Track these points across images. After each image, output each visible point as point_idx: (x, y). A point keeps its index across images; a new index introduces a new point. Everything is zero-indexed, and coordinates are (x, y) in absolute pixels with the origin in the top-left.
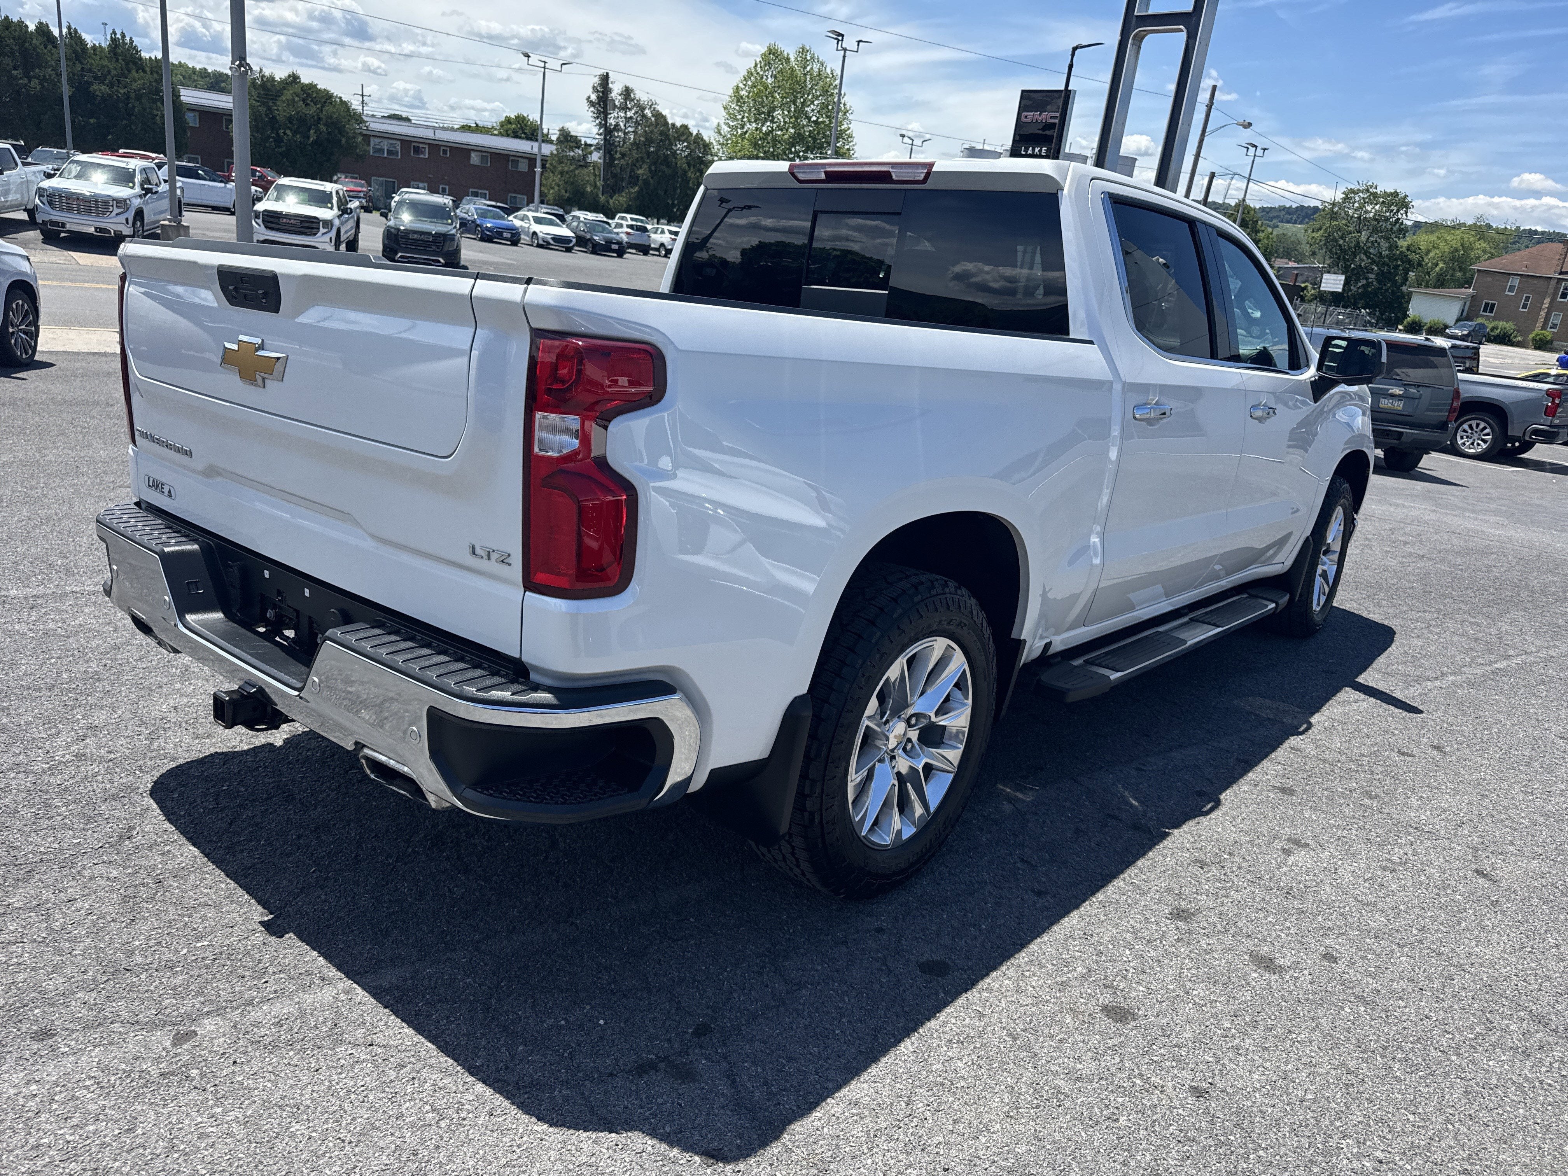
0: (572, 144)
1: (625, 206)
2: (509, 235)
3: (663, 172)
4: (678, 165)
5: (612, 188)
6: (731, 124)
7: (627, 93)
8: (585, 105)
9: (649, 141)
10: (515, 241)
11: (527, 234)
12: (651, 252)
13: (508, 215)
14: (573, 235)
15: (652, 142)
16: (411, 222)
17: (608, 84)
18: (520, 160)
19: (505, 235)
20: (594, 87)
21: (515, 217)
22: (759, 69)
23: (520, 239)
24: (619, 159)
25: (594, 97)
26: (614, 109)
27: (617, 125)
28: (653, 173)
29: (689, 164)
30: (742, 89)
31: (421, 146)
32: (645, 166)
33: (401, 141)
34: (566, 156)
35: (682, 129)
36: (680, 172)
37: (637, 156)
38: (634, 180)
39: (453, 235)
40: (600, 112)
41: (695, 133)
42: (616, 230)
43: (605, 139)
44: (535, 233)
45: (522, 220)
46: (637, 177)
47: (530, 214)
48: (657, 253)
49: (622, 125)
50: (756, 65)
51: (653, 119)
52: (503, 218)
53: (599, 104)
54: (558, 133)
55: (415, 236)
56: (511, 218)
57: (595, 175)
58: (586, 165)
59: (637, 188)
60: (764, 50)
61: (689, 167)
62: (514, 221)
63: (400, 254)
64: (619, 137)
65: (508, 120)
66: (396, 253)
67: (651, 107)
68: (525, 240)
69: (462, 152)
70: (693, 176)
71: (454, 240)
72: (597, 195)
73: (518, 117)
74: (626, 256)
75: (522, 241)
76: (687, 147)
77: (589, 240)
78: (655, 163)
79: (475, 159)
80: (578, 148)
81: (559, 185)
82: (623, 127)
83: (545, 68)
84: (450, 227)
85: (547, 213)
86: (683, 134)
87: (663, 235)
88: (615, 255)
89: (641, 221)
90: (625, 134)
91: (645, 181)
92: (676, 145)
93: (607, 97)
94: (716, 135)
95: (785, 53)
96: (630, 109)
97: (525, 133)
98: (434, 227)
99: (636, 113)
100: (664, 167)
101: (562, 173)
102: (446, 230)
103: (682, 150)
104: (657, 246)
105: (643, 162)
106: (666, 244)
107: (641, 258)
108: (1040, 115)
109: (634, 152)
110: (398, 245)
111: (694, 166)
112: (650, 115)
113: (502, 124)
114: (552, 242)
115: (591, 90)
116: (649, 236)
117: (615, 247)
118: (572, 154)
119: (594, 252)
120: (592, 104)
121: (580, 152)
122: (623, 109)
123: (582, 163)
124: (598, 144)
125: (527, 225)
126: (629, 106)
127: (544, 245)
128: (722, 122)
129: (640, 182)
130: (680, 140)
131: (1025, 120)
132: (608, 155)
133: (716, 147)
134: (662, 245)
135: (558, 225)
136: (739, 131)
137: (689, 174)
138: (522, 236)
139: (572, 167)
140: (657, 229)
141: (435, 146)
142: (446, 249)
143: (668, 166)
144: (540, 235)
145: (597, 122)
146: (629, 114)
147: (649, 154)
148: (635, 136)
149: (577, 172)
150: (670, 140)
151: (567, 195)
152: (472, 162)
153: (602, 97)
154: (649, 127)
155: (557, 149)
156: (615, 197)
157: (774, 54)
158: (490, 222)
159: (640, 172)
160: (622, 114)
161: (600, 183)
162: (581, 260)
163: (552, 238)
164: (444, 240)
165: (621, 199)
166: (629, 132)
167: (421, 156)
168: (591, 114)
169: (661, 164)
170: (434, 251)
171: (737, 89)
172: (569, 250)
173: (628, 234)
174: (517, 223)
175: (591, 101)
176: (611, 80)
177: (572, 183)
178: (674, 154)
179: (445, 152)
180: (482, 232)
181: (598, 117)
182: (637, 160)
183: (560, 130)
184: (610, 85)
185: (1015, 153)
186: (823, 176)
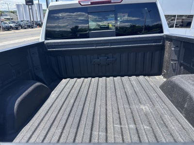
185: (26, 4)
186: (90, 3)
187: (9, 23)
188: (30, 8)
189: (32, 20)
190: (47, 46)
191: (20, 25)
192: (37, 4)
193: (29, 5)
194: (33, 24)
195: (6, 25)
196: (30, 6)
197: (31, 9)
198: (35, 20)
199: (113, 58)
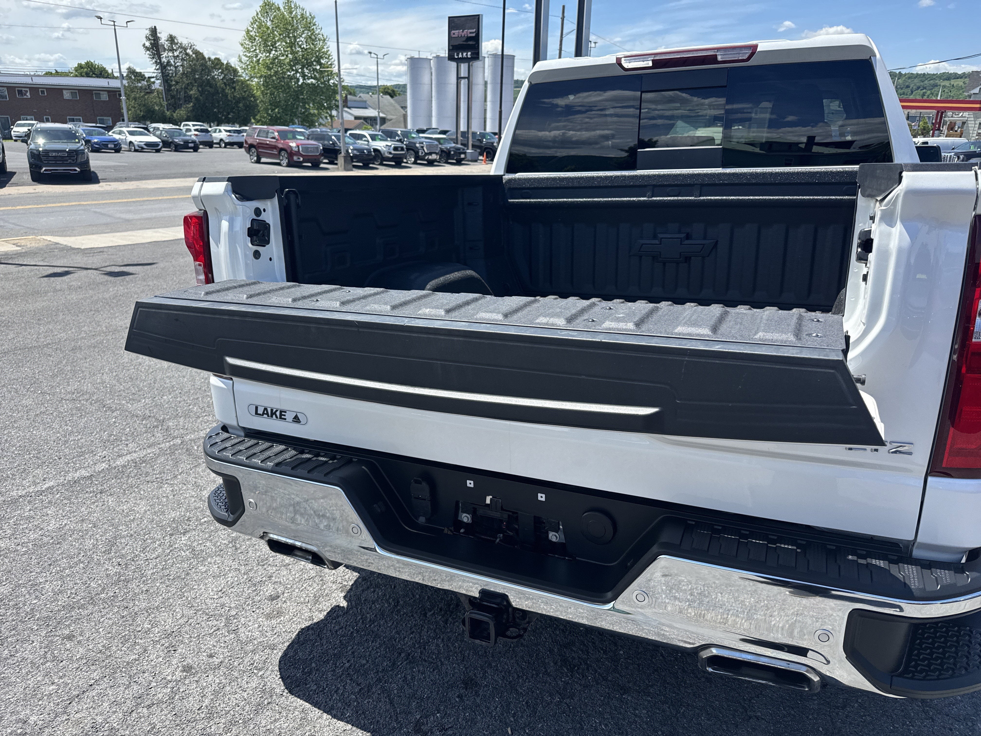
0: (138, 78)
1: (185, 117)
2: (113, 146)
3: (209, 91)
4: (218, 85)
5: (173, 106)
6: (248, 55)
7: (172, 39)
8: (143, 50)
9: (194, 71)
10: (117, 149)
11: (125, 143)
12: (215, 146)
13: (108, 132)
14: (159, 140)
15: (197, 72)
16: (44, 144)
17: (156, 34)
18: (101, 92)
19: (109, 146)
20: (146, 37)
21: (113, 133)
22: (259, 16)
23: (121, 148)
24: (175, 85)
25: (148, 44)
26: (164, 51)
27: (168, 62)
28: (202, 93)
29: (225, 83)
30: (251, 31)
31: (23, 89)
32: (195, 88)
33: (7, 87)
34: (136, 87)
35: (216, 61)
36: (220, 90)
37: (187, 82)
38: (188, 99)
39: (83, 150)
40: (154, 54)
41: (225, 62)
42: (188, 134)
43: (162, 72)
44: (131, 142)
45: (120, 134)
46: (190, 97)
47: (125, 129)
48: (218, 146)
49: (172, 61)
50: (257, 14)
51: (194, 56)
52: (104, 134)
53: (152, 48)
54: (127, 71)
55: (54, 154)
56: (110, 133)
57: (160, 98)
58: (152, 92)
59: (192, 104)
60: (261, 3)
61: (226, 86)
62: (114, 135)
63: (44, 169)
64: (171, 70)
65: (80, 66)
66: (41, 168)
67: (191, 48)
68: (124, 148)
69: (56, 91)
70: (229, 92)
71: (84, 153)
72: (164, 112)
73: (87, 63)
74: (199, 150)
75: (123, 149)
76: (222, 73)
77: (171, 142)
78: (201, 86)
79: (67, 95)
80: (144, 80)
81: (135, 108)
82: (173, 63)
83: (114, 25)
84: (79, 145)
85: (135, 127)
86: (217, 64)
87: (220, 133)
88: (192, 150)
89: (201, 126)
90: (176, 67)
91: (197, 99)
92: (214, 72)
93: (158, 43)
94: (239, 63)
95: (276, 4)
96: (176, 50)
97: (95, 74)
98: (68, 146)
99: (180, 52)
100: (208, 88)
101: (135, 99)
102: (77, 147)
103: (218, 75)
104: (218, 141)
105: (193, 86)
106: (224, 139)
107: (208, 150)
108: (463, 31)
109: (185, 80)
110: (41, 161)
111: (229, 85)
112: (191, 53)
113: (76, 69)
114: (145, 147)
115: (145, 39)
116: (211, 135)
117: (191, 145)
118: (140, 85)
119: (176, 150)
120: (147, 49)
121: (146, 83)
122: (171, 50)
123: (148, 91)
124: (156, 76)
125: (124, 137)
126: (175, 48)
127: (140, 150)
128: (241, 54)
129: (193, 100)
130: (216, 69)
131: (454, 36)
132: (166, 84)
133: (240, 71)
134: (221, 140)
135: (147, 135)
136: (255, 59)
137: (227, 91)
138: (123, 146)
139: (142, 94)
140: (216, 129)
141: (34, 89)
142: (79, 160)
143: (211, 87)
144: (136, 143)
145: (154, 61)
146: (176, 54)
147: (195, 80)
148: (183, 68)
149: (146, 97)
150: (209, 69)
151: (142, 113)
152: (65, 98)
153: (154, 44)
154: (192, 61)
155: (128, 83)
156: (176, 112)
157: (268, 5)
158: (97, 138)
159: (191, 92)
160: (171, 54)
161: (165, 103)
162: (168, 156)
163: (145, 144)
164: (77, 155)
165: (181, 112)
166: (178, 66)
167: (25, 97)
168: (148, 56)
169: (206, 86)
170: (70, 163)
171: (248, 32)
172: (158, 151)
173: (196, 135)
174: (117, 137)
175: (146, 47)
176: (158, 31)
177: (144, 105)
178: (213, 78)
179: (43, 92)
180: (92, 146)
181: (153, 58)
182: (188, 84)
183: (127, 69)
184: (158, 35)
185: (451, 58)
186: (650, 64)
187: (373, 138)
188: (464, 72)
189: (463, 128)
190: (510, 189)
191: (412, 149)
192: (495, 55)
193: (459, 61)
194: (466, 145)
195: (361, 143)
196: (464, 67)
197: (468, 78)
198: (476, 128)
199: (705, 238)
